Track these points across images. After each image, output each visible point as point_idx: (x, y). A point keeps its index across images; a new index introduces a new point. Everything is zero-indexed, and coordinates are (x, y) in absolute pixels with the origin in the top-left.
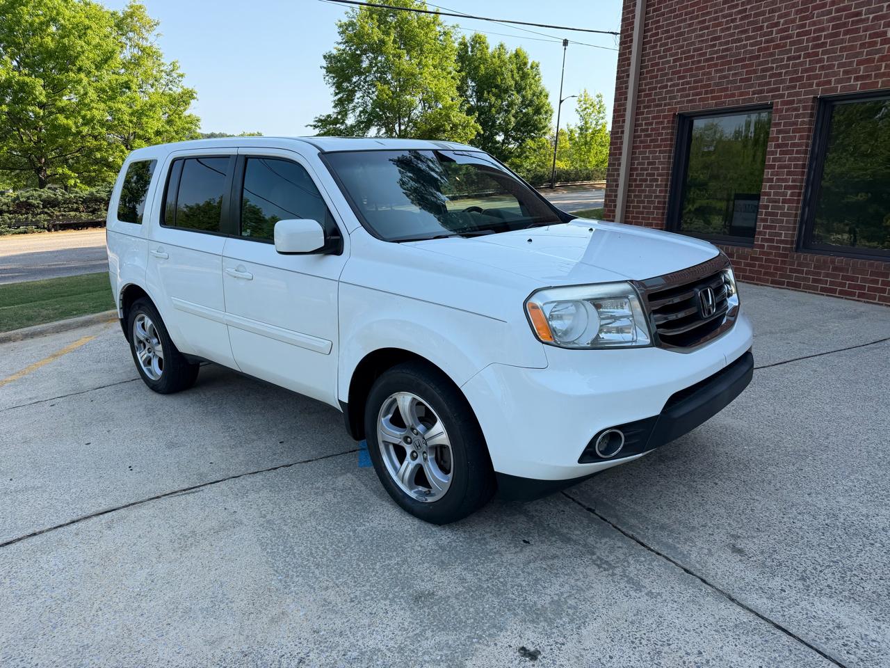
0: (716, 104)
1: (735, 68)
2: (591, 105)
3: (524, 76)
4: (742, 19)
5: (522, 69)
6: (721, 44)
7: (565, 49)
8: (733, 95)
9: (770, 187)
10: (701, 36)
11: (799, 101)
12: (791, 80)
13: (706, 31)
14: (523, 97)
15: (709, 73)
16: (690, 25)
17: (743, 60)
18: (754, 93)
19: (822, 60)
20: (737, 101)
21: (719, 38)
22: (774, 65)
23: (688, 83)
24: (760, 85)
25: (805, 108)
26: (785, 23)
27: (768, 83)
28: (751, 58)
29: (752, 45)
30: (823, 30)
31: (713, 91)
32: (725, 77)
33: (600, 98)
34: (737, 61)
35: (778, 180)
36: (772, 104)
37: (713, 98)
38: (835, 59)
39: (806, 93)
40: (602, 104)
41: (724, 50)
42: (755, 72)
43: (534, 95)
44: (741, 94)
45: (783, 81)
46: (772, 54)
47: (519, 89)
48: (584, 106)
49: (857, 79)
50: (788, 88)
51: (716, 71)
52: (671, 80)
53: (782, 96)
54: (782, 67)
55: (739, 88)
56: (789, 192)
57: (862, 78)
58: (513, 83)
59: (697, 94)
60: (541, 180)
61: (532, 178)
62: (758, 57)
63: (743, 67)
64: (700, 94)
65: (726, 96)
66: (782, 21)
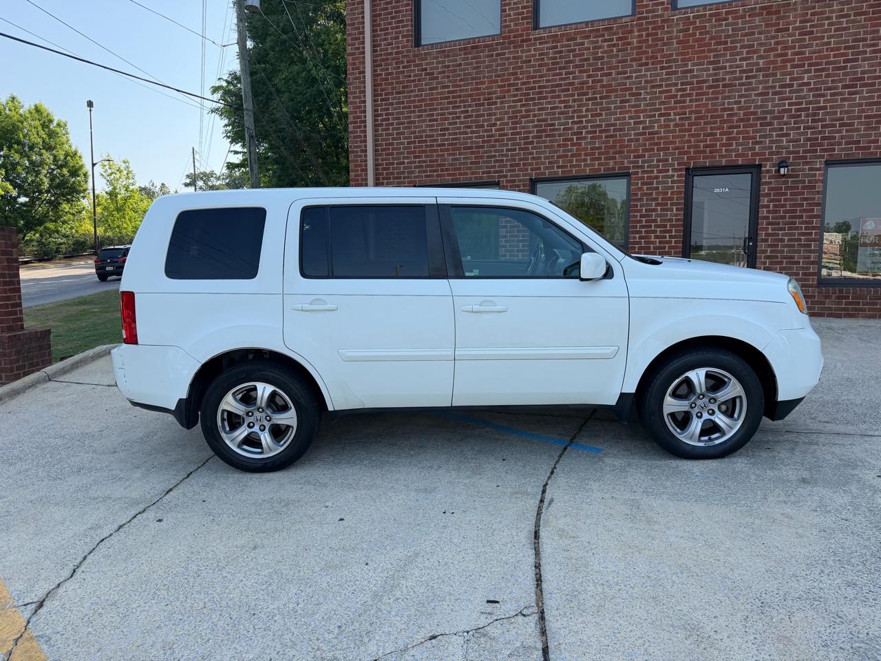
0: (452, 180)
1: (465, 154)
2: (118, 170)
3: (52, 134)
4: (465, 117)
5: (48, 127)
6: (449, 134)
7: (90, 110)
8: (466, 174)
9: (506, 242)
10: (431, 126)
11: (520, 181)
12: (511, 165)
13: (435, 123)
14: (55, 157)
15: (443, 156)
16: (419, 116)
17: (471, 148)
18: (483, 173)
19: (532, 153)
20: (470, 178)
21: (448, 129)
22: (497, 154)
23: (424, 162)
24: (487, 167)
25: (524, 185)
26: (501, 124)
27: (494, 167)
28: (477, 147)
29: (476, 137)
30: (530, 132)
31: (447, 170)
32: (456, 159)
33: (127, 164)
34: (465, 148)
35: (511, 236)
36: (499, 181)
37: (449, 175)
38: (541, 153)
39: (524, 175)
40: (130, 170)
41: (453, 139)
42: (482, 157)
43: (67, 155)
44: (473, 173)
45: (505, 166)
46: (494, 146)
47: (49, 148)
48: (110, 171)
49: (558, 167)
50: (510, 171)
51: (449, 155)
52: (407, 158)
53: (506, 176)
54: (503, 156)
55: (471, 168)
56: (521, 244)
57: (562, 167)
58: (40, 140)
59: (434, 171)
60: (84, 247)
61: (73, 244)
62: (483, 147)
63: (472, 153)
64: (437, 171)
65: (460, 174)
66: (498, 123)
